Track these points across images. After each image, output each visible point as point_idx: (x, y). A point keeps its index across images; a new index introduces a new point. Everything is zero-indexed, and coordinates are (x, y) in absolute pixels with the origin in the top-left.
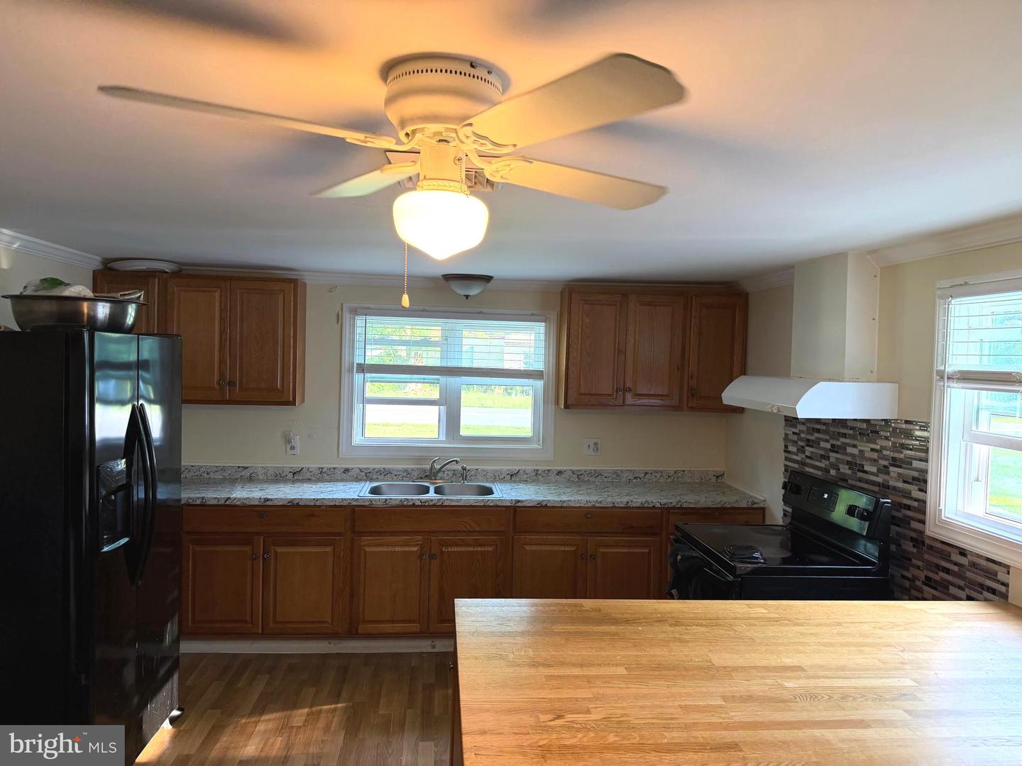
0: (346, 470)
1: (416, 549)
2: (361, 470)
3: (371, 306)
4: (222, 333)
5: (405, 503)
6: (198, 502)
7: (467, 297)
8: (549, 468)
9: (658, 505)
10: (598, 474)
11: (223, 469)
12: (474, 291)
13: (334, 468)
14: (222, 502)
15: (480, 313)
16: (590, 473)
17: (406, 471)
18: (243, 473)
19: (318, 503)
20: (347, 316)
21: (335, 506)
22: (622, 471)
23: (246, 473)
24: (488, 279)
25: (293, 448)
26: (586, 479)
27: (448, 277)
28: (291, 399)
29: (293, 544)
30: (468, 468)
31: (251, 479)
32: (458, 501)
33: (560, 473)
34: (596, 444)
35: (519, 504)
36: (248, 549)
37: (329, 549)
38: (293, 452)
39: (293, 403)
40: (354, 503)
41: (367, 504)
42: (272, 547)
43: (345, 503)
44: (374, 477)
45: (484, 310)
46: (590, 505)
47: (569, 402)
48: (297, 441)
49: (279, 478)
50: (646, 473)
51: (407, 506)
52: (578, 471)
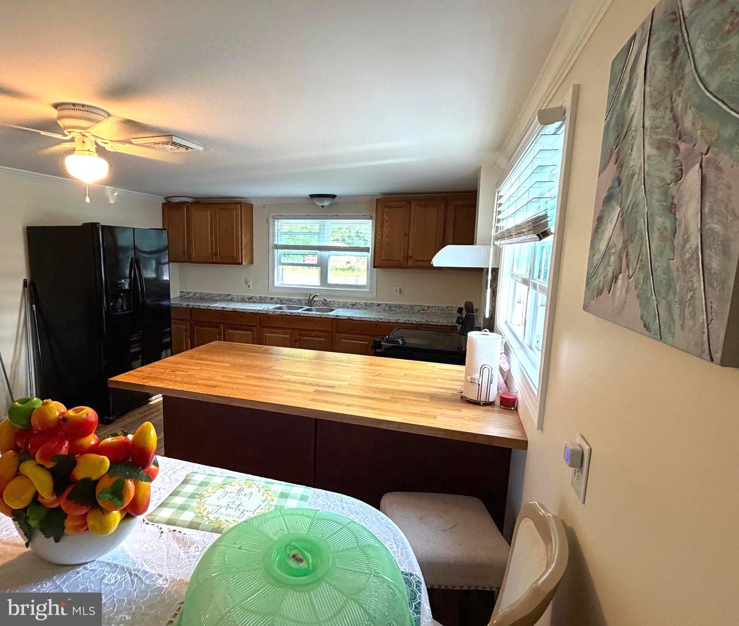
0: (272, 298)
1: (287, 336)
2: (278, 299)
3: (282, 214)
4: (211, 230)
5: (282, 313)
6: (197, 307)
7: (323, 206)
8: (373, 302)
9: (415, 322)
10: (400, 306)
11: (220, 295)
12: (326, 203)
13: (266, 297)
14: (206, 308)
15: (337, 215)
16: (396, 306)
17: (299, 300)
18: (228, 298)
19: (244, 311)
20: (271, 220)
21: (251, 313)
22: (414, 305)
23: (229, 298)
24: (334, 196)
25: (249, 286)
26: (394, 309)
27: (312, 196)
28: (240, 261)
29: (236, 329)
30: (328, 300)
31: (232, 300)
32: (307, 314)
33: (379, 305)
34: (400, 289)
35: (338, 318)
36: (217, 330)
37: (250, 333)
38: (249, 289)
39: (241, 264)
40: (260, 312)
41: (265, 312)
42: (227, 330)
43: (256, 312)
44: (285, 302)
45: (338, 214)
46: (376, 320)
47: (376, 265)
48: (251, 283)
49: (243, 300)
50: (429, 307)
51: (284, 315)
52: (390, 304)
